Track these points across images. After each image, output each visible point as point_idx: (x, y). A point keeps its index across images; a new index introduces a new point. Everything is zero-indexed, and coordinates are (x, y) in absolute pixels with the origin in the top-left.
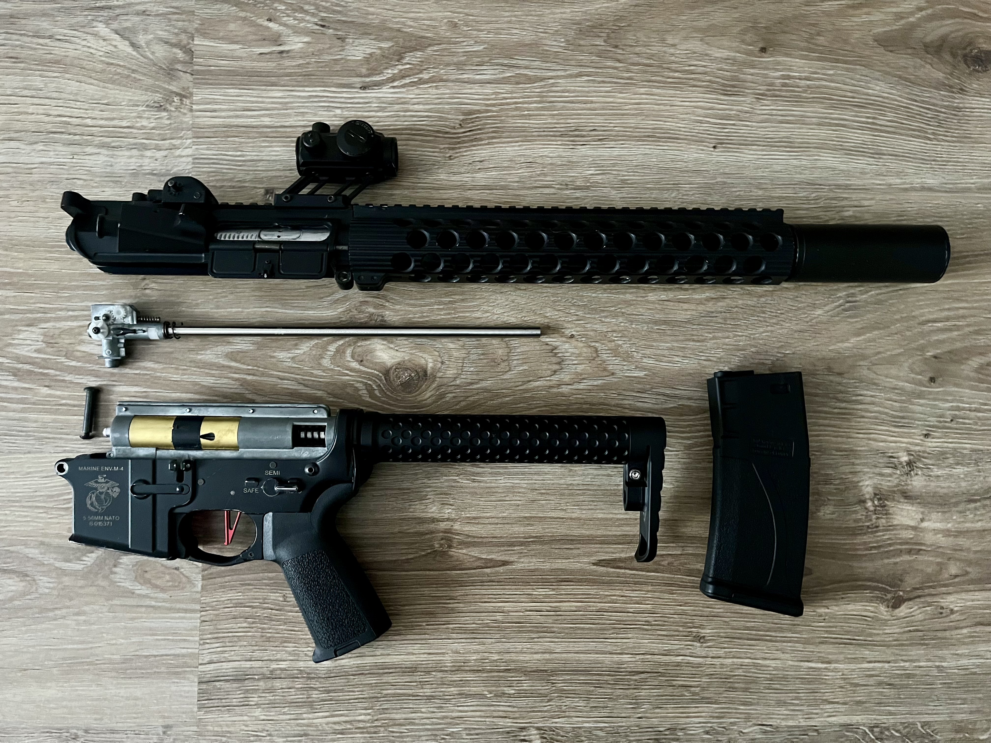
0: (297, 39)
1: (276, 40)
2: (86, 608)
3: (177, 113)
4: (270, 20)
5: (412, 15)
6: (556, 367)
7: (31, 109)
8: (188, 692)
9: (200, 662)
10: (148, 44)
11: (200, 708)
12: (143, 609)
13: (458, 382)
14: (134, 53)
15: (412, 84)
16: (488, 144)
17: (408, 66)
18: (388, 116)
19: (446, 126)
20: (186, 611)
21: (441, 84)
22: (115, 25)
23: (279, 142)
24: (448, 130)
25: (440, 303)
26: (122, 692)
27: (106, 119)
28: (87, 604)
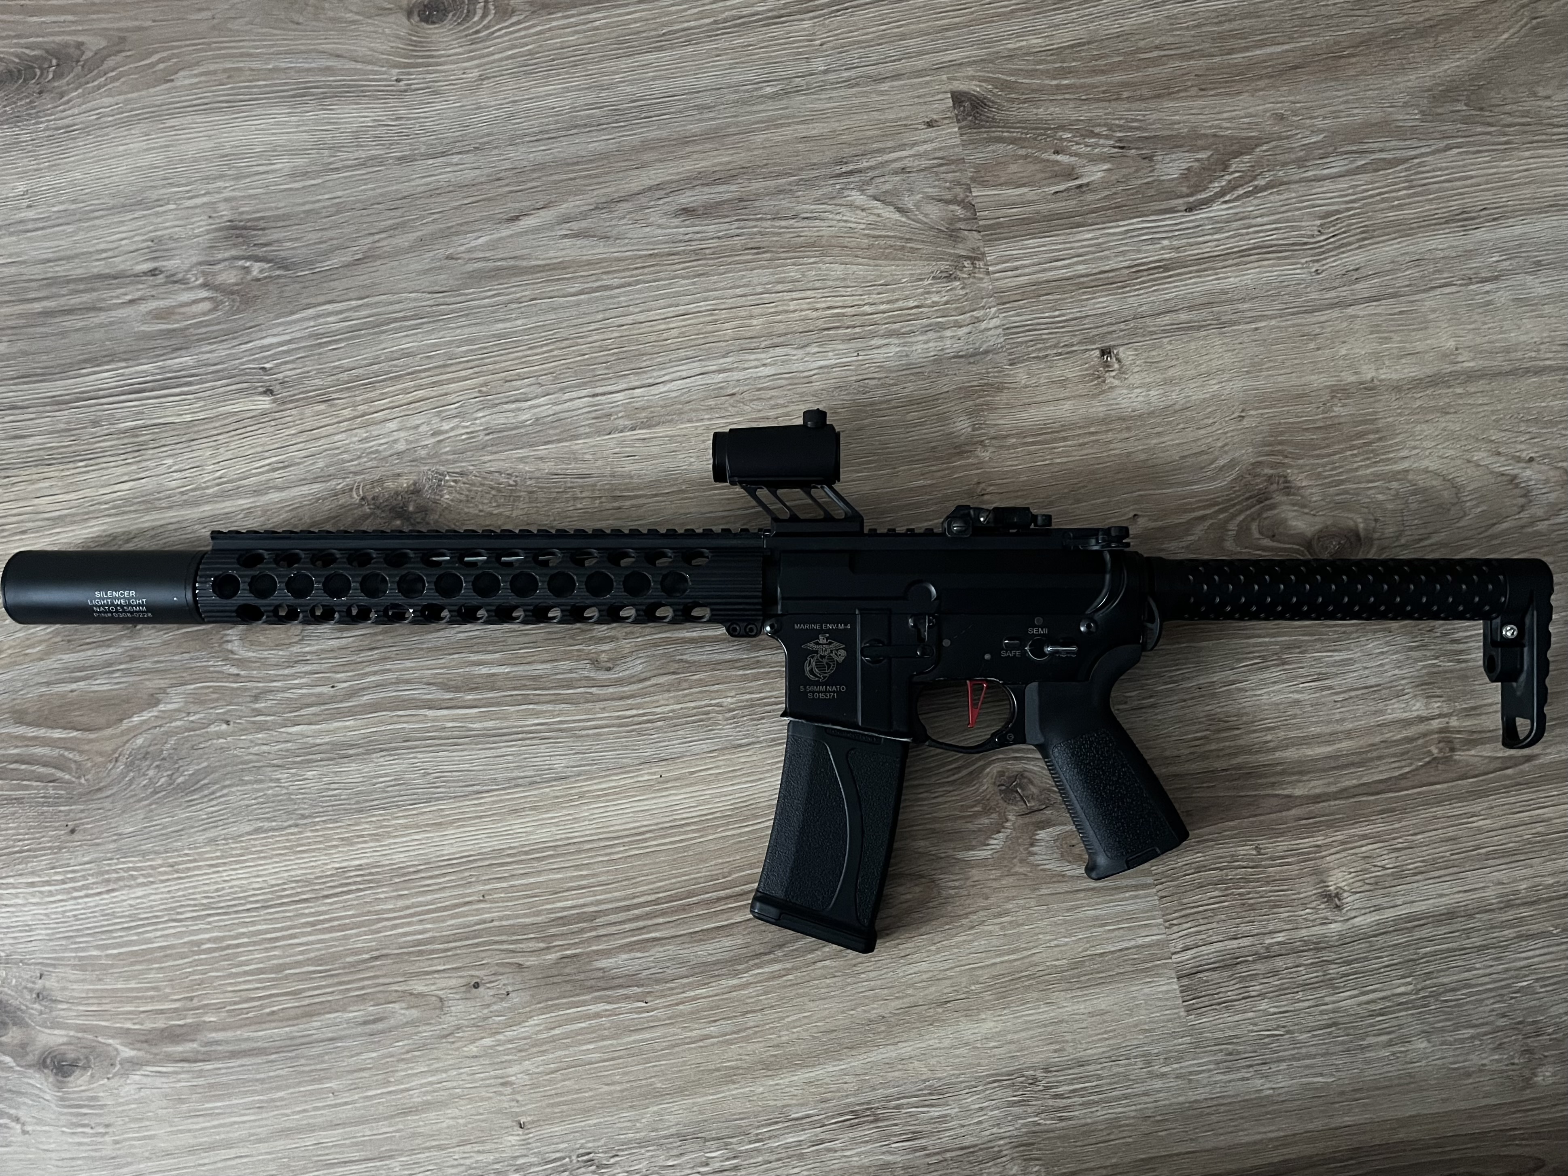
0: (1095, 169)
1: (1070, 173)
2: (1009, 906)
3: (971, 280)
4: (1057, 152)
5: (1225, 115)
6: (1522, 501)
7: (792, 306)
8: (1167, 992)
9: (1173, 950)
10: (917, 206)
11: (1189, 1011)
12: (1082, 895)
13: (1403, 541)
14: (904, 219)
15: (1247, 194)
16: (1360, 247)
17: (1237, 175)
18: (1228, 237)
19: (1303, 236)
20: (1136, 887)
21: (1282, 188)
22: (871, 191)
23: (1102, 291)
24: (1305, 240)
25: (1352, 448)
26: (1082, 1008)
27: (888, 302)
28: (1009, 899)
